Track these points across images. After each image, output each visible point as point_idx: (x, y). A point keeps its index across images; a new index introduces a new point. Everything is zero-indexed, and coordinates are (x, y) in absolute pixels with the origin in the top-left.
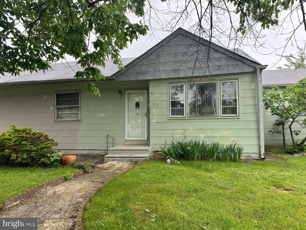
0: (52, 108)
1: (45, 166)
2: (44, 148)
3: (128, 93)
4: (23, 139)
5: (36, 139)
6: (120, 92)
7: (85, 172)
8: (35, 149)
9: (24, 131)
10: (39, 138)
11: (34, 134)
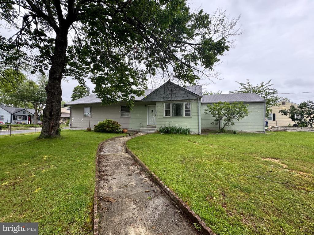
0: (119, 112)
1: (117, 133)
2: (117, 127)
3: (149, 106)
4: (110, 123)
5: (114, 123)
6: (146, 106)
7: (130, 135)
8: (114, 127)
9: (110, 121)
10: (115, 123)
11: (113, 122)
